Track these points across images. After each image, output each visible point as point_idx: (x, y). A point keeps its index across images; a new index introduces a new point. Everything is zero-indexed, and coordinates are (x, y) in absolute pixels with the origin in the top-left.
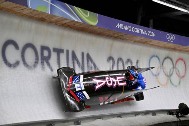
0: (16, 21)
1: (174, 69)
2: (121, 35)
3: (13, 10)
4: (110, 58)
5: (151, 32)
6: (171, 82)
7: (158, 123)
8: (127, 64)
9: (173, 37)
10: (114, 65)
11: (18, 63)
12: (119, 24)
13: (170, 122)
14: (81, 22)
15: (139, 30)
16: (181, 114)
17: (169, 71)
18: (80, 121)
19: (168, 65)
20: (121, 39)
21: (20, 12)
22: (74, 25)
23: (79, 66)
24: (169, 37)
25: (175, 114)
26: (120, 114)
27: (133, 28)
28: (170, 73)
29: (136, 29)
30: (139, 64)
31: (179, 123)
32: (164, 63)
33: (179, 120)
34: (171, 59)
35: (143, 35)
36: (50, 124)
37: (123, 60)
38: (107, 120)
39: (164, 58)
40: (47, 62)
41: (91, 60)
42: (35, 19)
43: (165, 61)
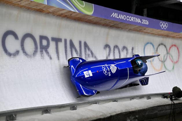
0: (15, 12)
1: (168, 55)
2: (116, 24)
3: (11, 2)
4: (107, 46)
5: (145, 20)
6: (165, 66)
7: (152, 106)
8: (123, 51)
9: (166, 24)
10: (111, 52)
11: (17, 52)
12: (114, 13)
13: (164, 105)
14: (77, 12)
15: (134, 19)
16: (175, 97)
17: (163, 56)
18: (77, 107)
19: (162, 51)
20: (116, 27)
21: (18, 4)
22: (71, 15)
23: (77, 54)
24: (163, 24)
25: (169, 98)
26: (116, 98)
27: (128, 17)
28: (164, 58)
29: (130, 18)
30: (134, 51)
31: (172, 105)
32: (158, 50)
33: (173, 103)
34: (165, 46)
35: (137, 23)
36: (46, 110)
37: (119, 48)
38: (103, 105)
39: (158, 45)
40: (46, 51)
41: (88, 49)
42: (33, 10)
43: (159, 48)
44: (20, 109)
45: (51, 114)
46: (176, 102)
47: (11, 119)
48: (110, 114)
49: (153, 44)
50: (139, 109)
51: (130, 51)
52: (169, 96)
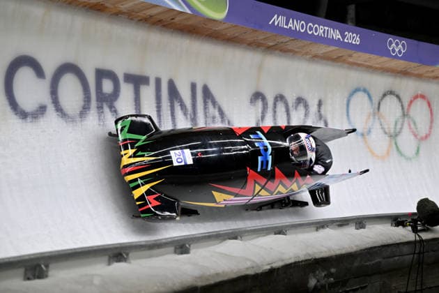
0: (37, 10)
1: (406, 119)
2: (282, 42)
4: (258, 96)
5: (351, 34)
7: (368, 246)
8: (296, 109)
9: (403, 45)
10: (267, 112)
11: (42, 109)
12: (276, 16)
13: (398, 244)
14: (189, 12)
15: (325, 30)
16: (423, 225)
17: (394, 123)
18: (190, 246)
20: (281, 51)
22: (173, 19)
23: (185, 114)
24: (394, 45)
25: (410, 225)
26: (283, 226)
27: (310, 26)
28: (395, 128)
29: (316, 28)
30: (323, 108)
31: (418, 244)
32: (381, 106)
33: (418, 238)
34: (398, 97)
35: (332, 41)
36: (117, 254)
37: (286, 100)
38: (252, 242)
39: (381, 95)
40: (111, 107)
41: (212, 102)
42: (81, 6)
43: (384, 101)
45: (130, 263)
46: (425, 236)
47: (37, 274)
48: (269, 264)
49: (370, 92)
50: (338, 252)
51: (313, 108)
52: (409, 222)
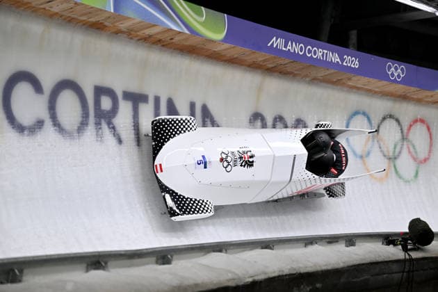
1: (405, 143)
2: (281, 65)
4: (257, 117)
5: (350, 57)
6: (397, 172)
7: (358, 263)
9: (402, 69)
11: (40, 124)
12: (275, 38)
13: (386, 262)
14: (187, 32)
15: (323, 53)
16: (414, 244)
17: (393, 146)
18: (172, 256)
19: (390, 132)
20: (280, 73)
21: (44, 9)
22: (172, 39)
24: (393, 69)
25: (400, 244)
26: (269, 241)
27: (309, 49)
28: (394, 152)
29: (315, 50)
31: (407, 264)
32: (381, 130)
33: (407, 257)
34: (397, 121)
35: (331, 64)
36: (97, 261)
37: (285, 121)
38: (237, 255)
39: (381, 119)
40: (109, 123)
41: (211, 121)
42: (81, 24)
43: (383, 124)
44: (34, 257)
45: (109, 271)
46: (415, 255)
47: (10, 279)
48: (251, 277)
49: (370, 116)
50: (324, 268)
52: (400, 241)
